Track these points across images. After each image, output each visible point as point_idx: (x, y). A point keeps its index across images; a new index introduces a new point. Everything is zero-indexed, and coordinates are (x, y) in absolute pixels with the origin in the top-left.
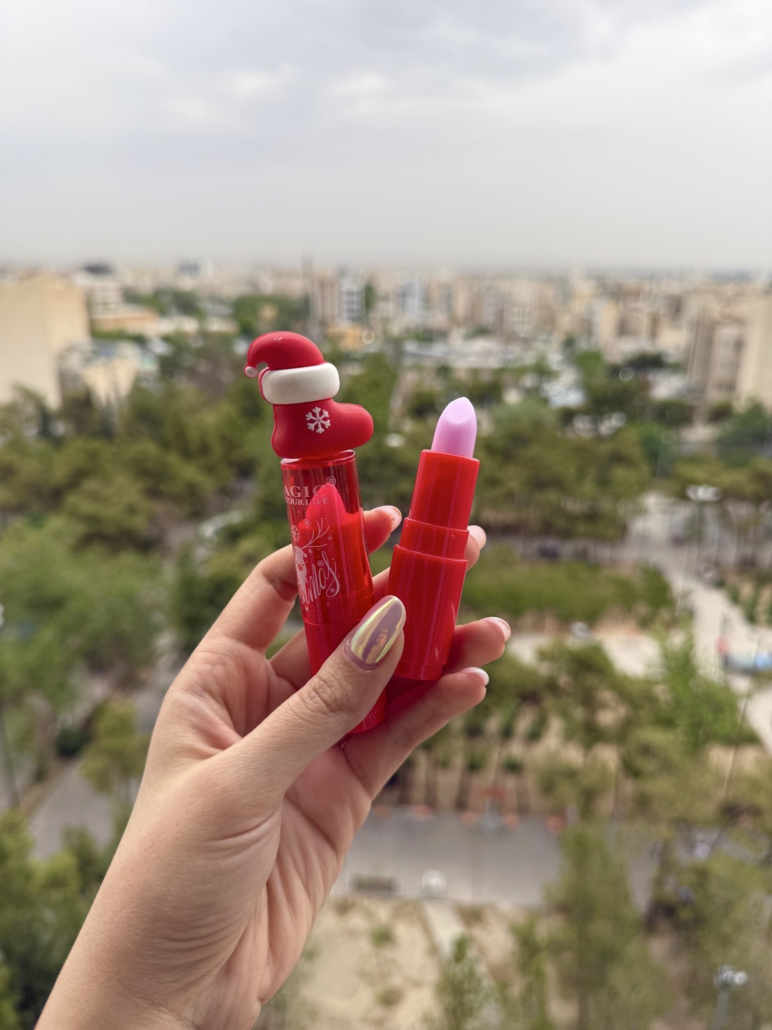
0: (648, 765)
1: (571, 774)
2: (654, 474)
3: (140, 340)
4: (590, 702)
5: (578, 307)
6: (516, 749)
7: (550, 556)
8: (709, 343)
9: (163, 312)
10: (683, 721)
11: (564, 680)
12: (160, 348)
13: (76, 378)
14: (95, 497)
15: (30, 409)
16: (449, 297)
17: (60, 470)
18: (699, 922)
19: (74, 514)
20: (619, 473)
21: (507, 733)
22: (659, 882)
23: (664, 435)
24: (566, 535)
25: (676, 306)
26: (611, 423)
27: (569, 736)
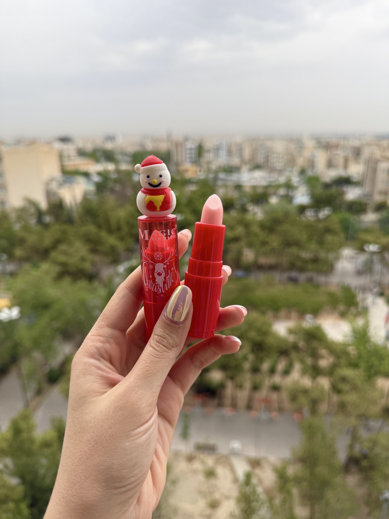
0: (345, 387)
1: (305, 392)
2: (347, 239)
3: (86, 175)
4: (315, 355)
5: (307, 154)
6: (277, 379)
7: (294, 281)
8: (375, 170)
9: (97, 160)
10: (363, 365)
11: (301, 344)
12: (96, 179)
13: (55, 194)
14: (65, 253)
15: (32, 210)
16: (241, 150)
17: (48, 240)
18: (372, 467)
19: (55, 262)
20: (329, 238)
21: (272, 371)
22: (351, 447)
23: (352, 218)
24: (302, 270)
25: (357, 152)
26: (325, 213)
27: (304, 372)
